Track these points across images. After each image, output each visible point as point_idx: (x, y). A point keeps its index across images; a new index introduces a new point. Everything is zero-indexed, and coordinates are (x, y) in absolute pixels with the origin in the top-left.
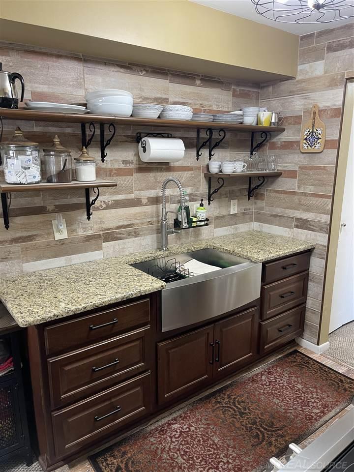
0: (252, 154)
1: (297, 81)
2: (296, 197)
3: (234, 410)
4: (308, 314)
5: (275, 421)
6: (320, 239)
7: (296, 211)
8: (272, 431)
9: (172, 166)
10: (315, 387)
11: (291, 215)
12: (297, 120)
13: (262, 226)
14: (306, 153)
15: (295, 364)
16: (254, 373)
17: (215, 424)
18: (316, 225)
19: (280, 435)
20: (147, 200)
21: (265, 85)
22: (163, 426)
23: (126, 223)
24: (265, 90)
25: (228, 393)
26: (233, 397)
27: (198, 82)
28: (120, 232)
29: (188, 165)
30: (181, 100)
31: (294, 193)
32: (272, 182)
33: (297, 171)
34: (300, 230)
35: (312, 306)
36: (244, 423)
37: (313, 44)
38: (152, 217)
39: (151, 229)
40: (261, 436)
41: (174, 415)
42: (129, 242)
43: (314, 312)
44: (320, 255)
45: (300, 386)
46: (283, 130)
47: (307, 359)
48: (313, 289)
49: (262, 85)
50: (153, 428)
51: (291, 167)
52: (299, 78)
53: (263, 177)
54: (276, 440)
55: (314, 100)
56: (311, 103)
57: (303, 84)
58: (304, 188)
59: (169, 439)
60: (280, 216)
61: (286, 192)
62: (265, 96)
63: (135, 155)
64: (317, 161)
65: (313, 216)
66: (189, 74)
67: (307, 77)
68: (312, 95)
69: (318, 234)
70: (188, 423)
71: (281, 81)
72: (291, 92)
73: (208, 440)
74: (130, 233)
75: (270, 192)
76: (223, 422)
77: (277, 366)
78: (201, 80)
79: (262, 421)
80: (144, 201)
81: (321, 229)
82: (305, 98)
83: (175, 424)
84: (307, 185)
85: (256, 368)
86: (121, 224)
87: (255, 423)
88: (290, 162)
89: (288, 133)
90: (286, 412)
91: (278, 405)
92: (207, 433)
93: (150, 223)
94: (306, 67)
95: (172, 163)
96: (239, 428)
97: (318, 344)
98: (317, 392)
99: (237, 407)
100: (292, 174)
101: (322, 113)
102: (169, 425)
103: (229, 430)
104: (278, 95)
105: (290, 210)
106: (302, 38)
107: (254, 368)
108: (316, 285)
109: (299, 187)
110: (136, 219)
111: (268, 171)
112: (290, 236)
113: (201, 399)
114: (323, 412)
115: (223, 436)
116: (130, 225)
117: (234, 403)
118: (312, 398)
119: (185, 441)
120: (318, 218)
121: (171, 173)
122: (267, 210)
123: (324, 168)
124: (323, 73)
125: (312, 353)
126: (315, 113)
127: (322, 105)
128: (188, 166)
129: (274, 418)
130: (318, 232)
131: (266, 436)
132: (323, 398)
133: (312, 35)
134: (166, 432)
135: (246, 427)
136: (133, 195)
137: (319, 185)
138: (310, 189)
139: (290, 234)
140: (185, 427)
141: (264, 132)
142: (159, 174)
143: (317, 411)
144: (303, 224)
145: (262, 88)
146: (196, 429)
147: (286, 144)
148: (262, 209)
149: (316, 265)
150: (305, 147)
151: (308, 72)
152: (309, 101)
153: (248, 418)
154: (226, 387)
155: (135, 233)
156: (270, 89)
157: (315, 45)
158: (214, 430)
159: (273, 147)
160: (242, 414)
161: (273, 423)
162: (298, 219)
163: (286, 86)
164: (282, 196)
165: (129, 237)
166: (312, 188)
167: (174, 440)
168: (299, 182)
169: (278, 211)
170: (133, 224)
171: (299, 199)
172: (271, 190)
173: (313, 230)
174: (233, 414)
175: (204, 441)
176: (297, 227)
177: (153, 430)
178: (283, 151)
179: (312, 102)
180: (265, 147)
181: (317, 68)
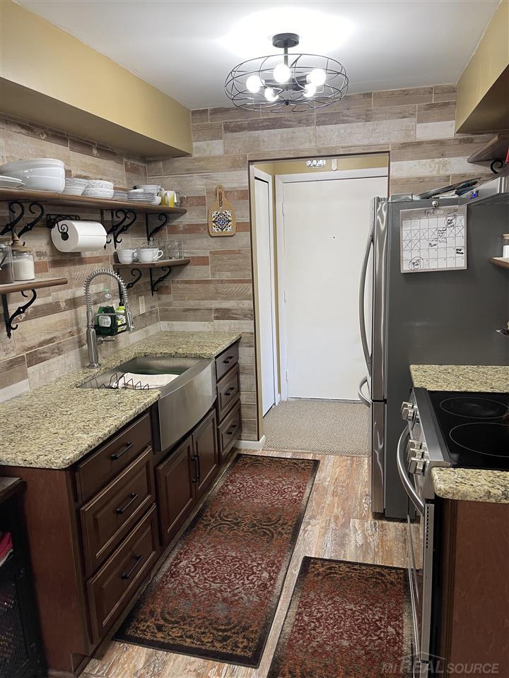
0: (149, 240)
1: (194, 159)
2: (211, 285)
3: (227, 524)
4: (244, 411)
5: (270, 516)
6: (245, 326)
7: (213, 301)
8: (274, 524)
9: (83, 256)
10: (279, 477)
11: (208, 307)
12: (200, 201)
13: (172, 325)
14: (215, 237)
15: (247, 465)
16: (218, 487)
17: (220, 543)
18: (239, 312)
19: (283, 524)
20: (65, 304)
21: (151, 159)
22: (169, 570)
23: (48, 337)
24: (153, 165)
25: (209, 514)
26: (217, 515)
27: (95, 152)
28: (44, 350)
29: (97, 255)
30: (84, 174)
31: (208, 282)
32: (179, 272)
33: (208, 257)
34: (222, 322)
35: (247, 400)
36: (245, 530)
37: (208, 121)
38: (72, 326)
39: (73, 342)
40: (268, 532)
41: (173, 556)
42: (53, 363)
43: (249, 407)
44: (248, 343)
45: (267, 481)
46: (185, 211)
47: (254, 457)
48: (246, 381)
49: (148, 159)
50: (161, 576)
51: (201, 254)
52: (195, 155)
53: (169, 267)
54: (283, 529)
55: (217, 180)
56: (215, 184)
57: (202, 163)
58: (219, 274)
59: (188, 577)
60: (195, 310)
61: (198, 282)
62: (154, 172)
63: (48, 243)
64: (230, 245)
65: (234, 304)
66: (86, 141)
67: (205, 155)
68: (215, 175)
69: (243, 321)
70: (193, 555)
71: (173, 157)
72: (188, 170)
73: (225, 557)
74: (53, 350)
75: (176, 284)
76: (226, 539)
77: (234, 473)
78: (98, 149)
79: (258, 521)
80: (63, 305)
81: (245, 316)
82: (206, 178)
83: (181, 562)
84: (222, 271)
85: (215, 483)
86: (43, 338)
87: (254, 526)
88: (197, 247)
89: (190, 214)
90: (273, 506)
91: (261, 503)
92: (219, 553)
93: (71, 334)
94: (202, 144)
95: (83, 253)
96: (245, 536)
97: (259, 440)
98: (284, 480)
99: (227, 521)
100: (203, 261)
101: (228, 194)
102: (176, 566)
103: (237, 542)
104: (172, 172)
105: (206, 301)
106: (194, 113)
107: (213, 484)
108: (248, 376)
109: (213, 274)
110: (57, 331)
111: (174, 260)
112: (209, 330)
113: (187, 531)
114: (300, 492)
115: (236, 549)
116: (52, 338)
117: (222, 519)
118: (283, 485)
119: (205, 570)
120: (240, 305)
121: (83, 267)
122: (177, 305)
123: (239, 252)
124: (223, 153)
125: (254, 451)
126: (220, 194)
127: (227, 186)
128: (98, 257)
129: (267, 514)
130: (242, 319)
131: (272, 530)
132: (292, 482)
133: (205, 111)
134: (178, 572)
135: (251, 532)
136: (50, 297)
137: (236, 270)
138: (226, 275)
139: (210, 327)
140: (194, 560)
141: (162, 214)
142: (72, 268)
143: (296, 494)
144: (224, 314)
145: (149, 162)
146: (206, 555)
147: (190, 227)
148: (169, 304)
149: (245, 355)
150: (215, 230)
151: (205, 150)
152: (211, 181)
153: (245, 525)
154: (202, 510)
155: (59, 350)
156: (161, 164)
157: (209, 122)
158: (223, 547)
159: (174, 230)
160: (237, 524)
161: (269, 518)
162: (217, 310)
163: (179, 163)
164: (194, 286)
165: (53, 356)
166: (229, 274)
167: (193, 574)
168: (213, 269)
169: (192, 304)
170: (55, 337)
171: (215, 288)
172: (178, 281)
173: (236, 319)
174: (229, 528)
175: (223, 561)
176: (217, 318)
177: (162, 578)
178: (188, 236)
179: (215, 182)
180: (163, 231)
181: (216, 148)
